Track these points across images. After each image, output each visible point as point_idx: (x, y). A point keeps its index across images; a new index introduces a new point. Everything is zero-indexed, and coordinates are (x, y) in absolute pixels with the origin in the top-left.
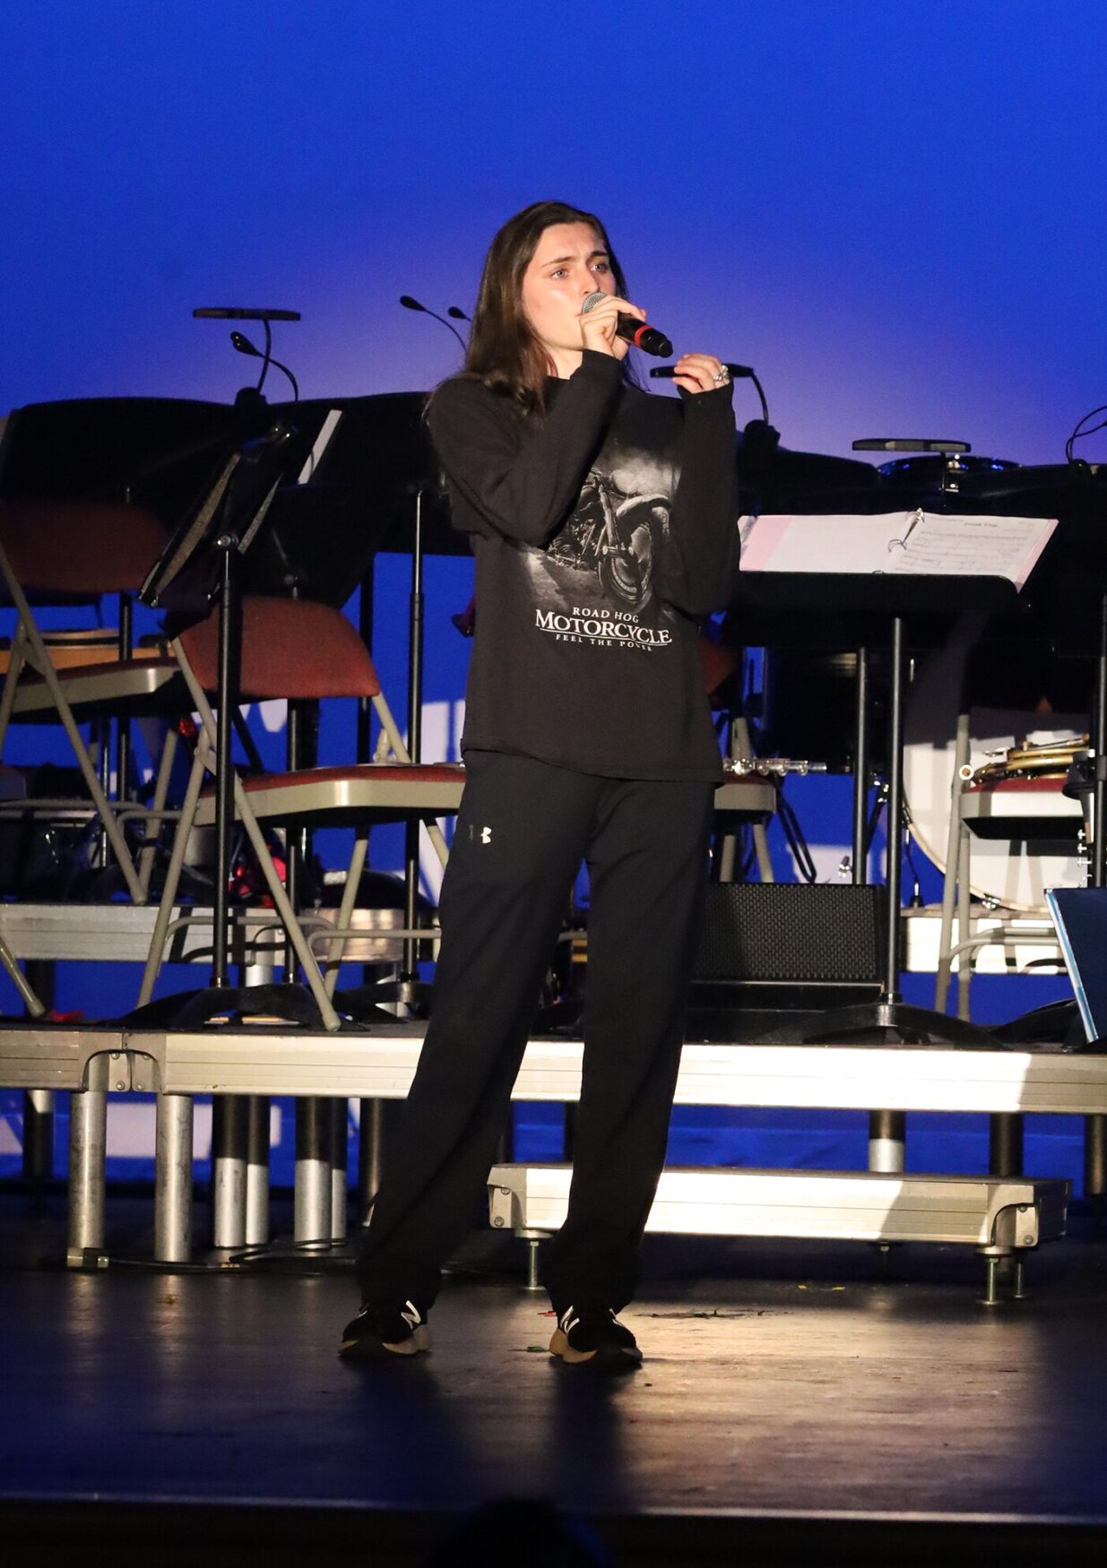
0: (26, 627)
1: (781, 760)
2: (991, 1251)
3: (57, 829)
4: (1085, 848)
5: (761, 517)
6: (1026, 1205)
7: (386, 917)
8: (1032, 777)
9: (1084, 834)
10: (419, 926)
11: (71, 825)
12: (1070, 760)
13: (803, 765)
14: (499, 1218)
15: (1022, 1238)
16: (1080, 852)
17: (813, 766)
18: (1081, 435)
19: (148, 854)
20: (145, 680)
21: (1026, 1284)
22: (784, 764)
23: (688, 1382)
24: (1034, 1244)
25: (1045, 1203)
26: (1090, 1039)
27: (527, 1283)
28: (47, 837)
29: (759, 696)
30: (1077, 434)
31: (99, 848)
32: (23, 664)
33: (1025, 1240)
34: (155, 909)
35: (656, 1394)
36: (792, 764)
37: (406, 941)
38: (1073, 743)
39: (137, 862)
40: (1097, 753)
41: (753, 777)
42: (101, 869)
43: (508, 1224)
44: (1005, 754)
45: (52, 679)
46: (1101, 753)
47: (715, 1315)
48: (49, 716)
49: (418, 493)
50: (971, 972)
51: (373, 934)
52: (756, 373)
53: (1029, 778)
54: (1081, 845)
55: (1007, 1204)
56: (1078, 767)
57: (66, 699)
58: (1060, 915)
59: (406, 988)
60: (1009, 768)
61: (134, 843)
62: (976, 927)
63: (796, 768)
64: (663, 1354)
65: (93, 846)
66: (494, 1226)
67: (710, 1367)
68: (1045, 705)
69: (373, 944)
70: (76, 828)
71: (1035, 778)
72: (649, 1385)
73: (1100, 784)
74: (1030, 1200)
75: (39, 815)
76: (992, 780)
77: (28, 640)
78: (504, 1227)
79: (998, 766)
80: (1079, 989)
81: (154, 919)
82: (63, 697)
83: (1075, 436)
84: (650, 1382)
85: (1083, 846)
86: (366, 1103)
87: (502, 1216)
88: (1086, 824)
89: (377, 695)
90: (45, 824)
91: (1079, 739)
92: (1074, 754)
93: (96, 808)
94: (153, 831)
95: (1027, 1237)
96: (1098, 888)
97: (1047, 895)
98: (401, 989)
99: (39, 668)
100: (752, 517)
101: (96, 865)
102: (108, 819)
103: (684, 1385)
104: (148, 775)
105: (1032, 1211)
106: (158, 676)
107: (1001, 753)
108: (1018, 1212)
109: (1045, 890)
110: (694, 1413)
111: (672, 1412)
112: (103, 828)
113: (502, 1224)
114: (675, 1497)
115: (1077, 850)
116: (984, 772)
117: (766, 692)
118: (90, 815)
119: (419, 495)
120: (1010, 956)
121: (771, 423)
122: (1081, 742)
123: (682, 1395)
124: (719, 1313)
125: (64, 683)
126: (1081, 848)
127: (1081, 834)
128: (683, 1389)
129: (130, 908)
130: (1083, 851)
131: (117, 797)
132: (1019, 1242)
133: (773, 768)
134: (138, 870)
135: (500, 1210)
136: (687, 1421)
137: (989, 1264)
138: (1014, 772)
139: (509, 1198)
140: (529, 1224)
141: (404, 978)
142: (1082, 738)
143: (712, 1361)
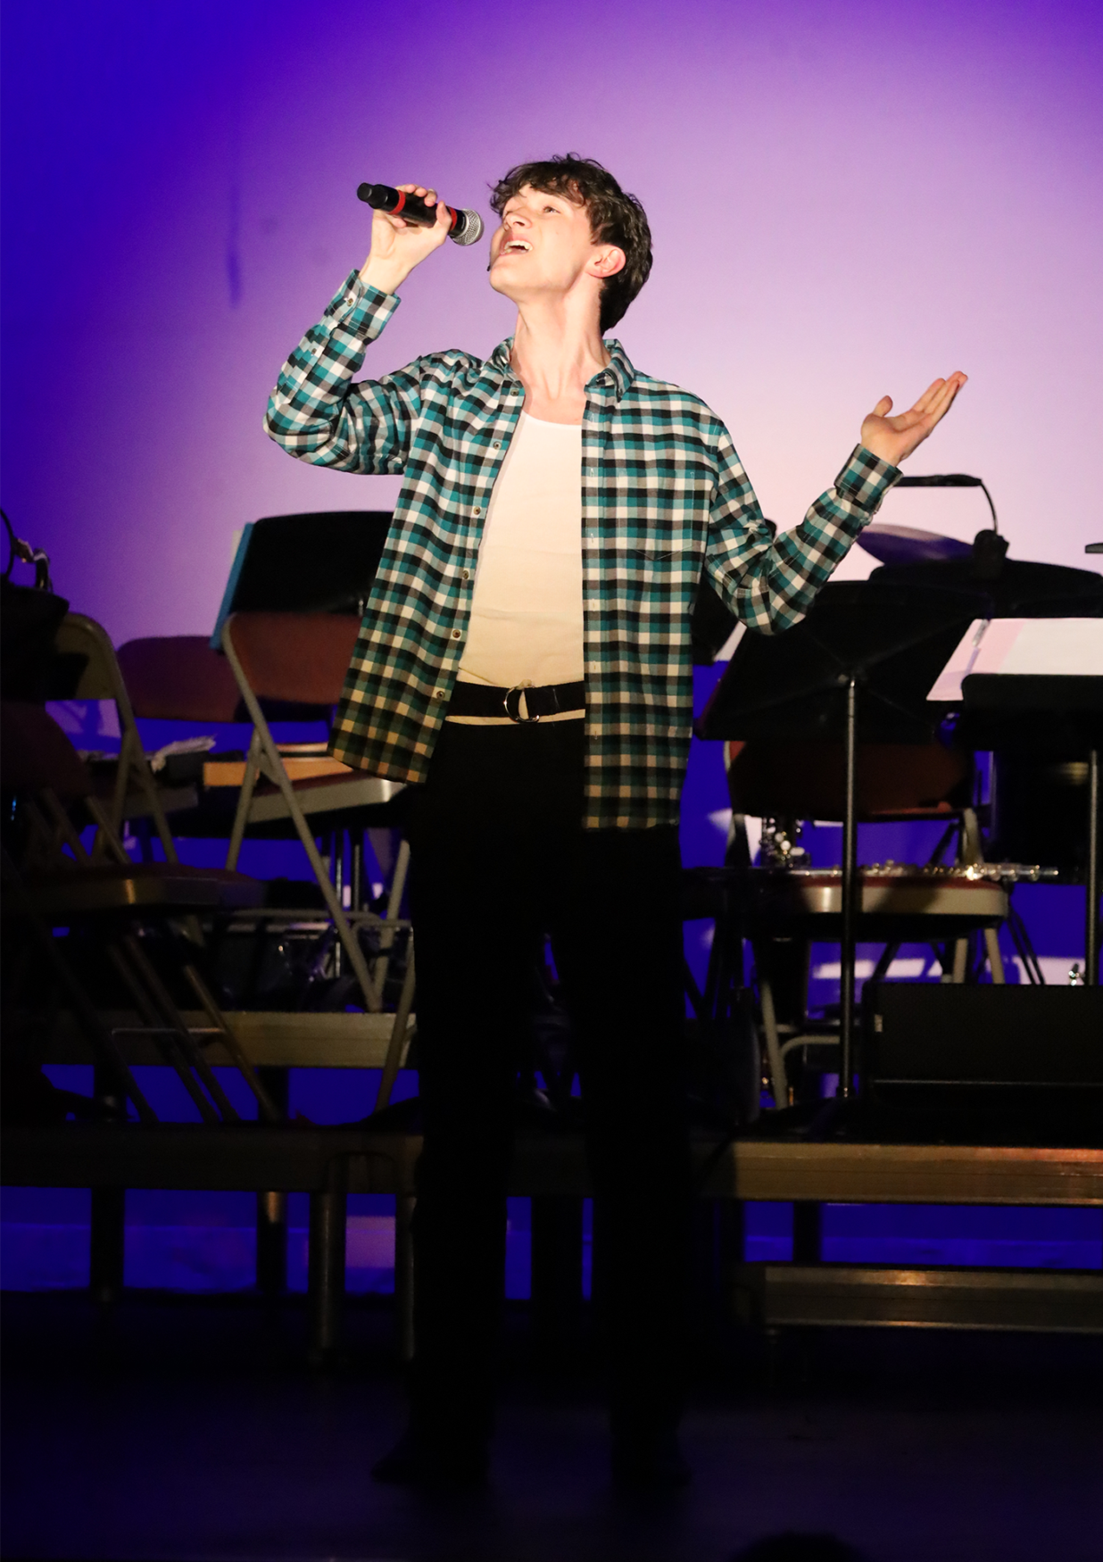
0: (261, 737)
1: (1013, 865)
3: (292, 942)
5: (995, 621)
11: (304, 937)
13: (1035, 870)
17: (1044, 871)
19: (382, 963)
20: (379, 790)
22: (1015, 869)
28: (281, 948)
29: (988, 807)
31: (333, 958)
32: (257, 776)
34: (392, 1016)
36: (1024, 869)
39: (372, 972)
41: (985, 882)
42: (334, 980)
45: (287, 789)
48: (285, 827)
52: (985, 482)
57: (301, 810)
61: (370, 954)
63: (1027, 873)
65: (327, 957)
70: (309, 940)
75: (271, 928)
77: (263, 751)
78: (743, 1324)
81: (390, 1026)
82: (298, 808)
90: (278, 938)
93: (330, 919)
94: (386, 941)
99: (274, 779)
100: (985, 621)
101: (330, 975)
102: (343, 928)
104: (378, 890)
112: (338, 938)
117: (994, 804)
118: (323, 926)
121: (1000, 532)
125: (299, 793)
129: (366, 1015)
131: (352, 907)
133: (1004, 873)
134: (373, 980)
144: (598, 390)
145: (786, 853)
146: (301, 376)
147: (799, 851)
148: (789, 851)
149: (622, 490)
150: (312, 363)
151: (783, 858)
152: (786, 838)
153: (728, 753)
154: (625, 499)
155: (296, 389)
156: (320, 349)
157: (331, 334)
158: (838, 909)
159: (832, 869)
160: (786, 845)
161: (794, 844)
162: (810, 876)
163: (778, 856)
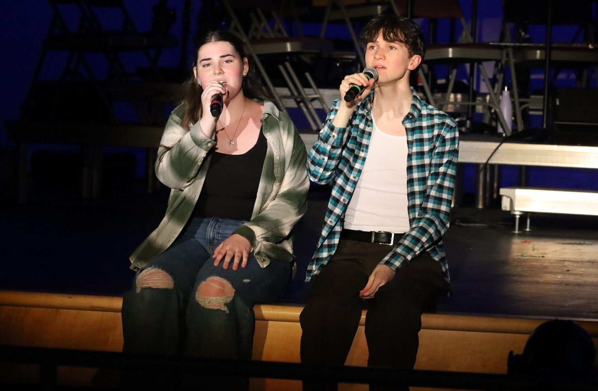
7: (459, 96)
10: (471, 101)
11: (347, 61)
14: (505, 207)
20: (377, 10)
23: (582, 270)
27: (514, 230)
35: (572, 274)
37: (468, 106)
43: (508, 209)
45: (343, 8)
47: (584, 244)
48: (342, 22)
51: (455, 103)
57: (349, 16)
59: (468, 122)
64: (570, 258)
66: (503, 210)
67: (589, 264)
69: (454, 106)
72: (568, 271)
75: (335, 56)
82: (347, 15)
84: (568, 269)
89: (462, 17)
90: (337, 60)
99: (338, 4)
103: (581, 271)
106: (381, 9)
110: (588, 282)
111: (580, 281)
113: (506, 209)
114: (591, 314)
123: (581, 275)
124: (585, 243)
125: (348, 10)
128: (581, 272)
135: (505, 205)
136: (586, 285)
139: (509, 199)
140: (516, 209)
141: (468, 119)
143: (589, 262)
144: (407, 121)
146: (321, 170)
147: (527, 36)
149: (415, 166)
150: (324, 164)
152: (523, 31)
154: (416, 170)
155: (319, 175)
156: (326, 158)
157: (329, 152)
158: (543, 58)
159: (540, 43)
160: (523, 34)
161: (526, 33)
163: (520, 37)
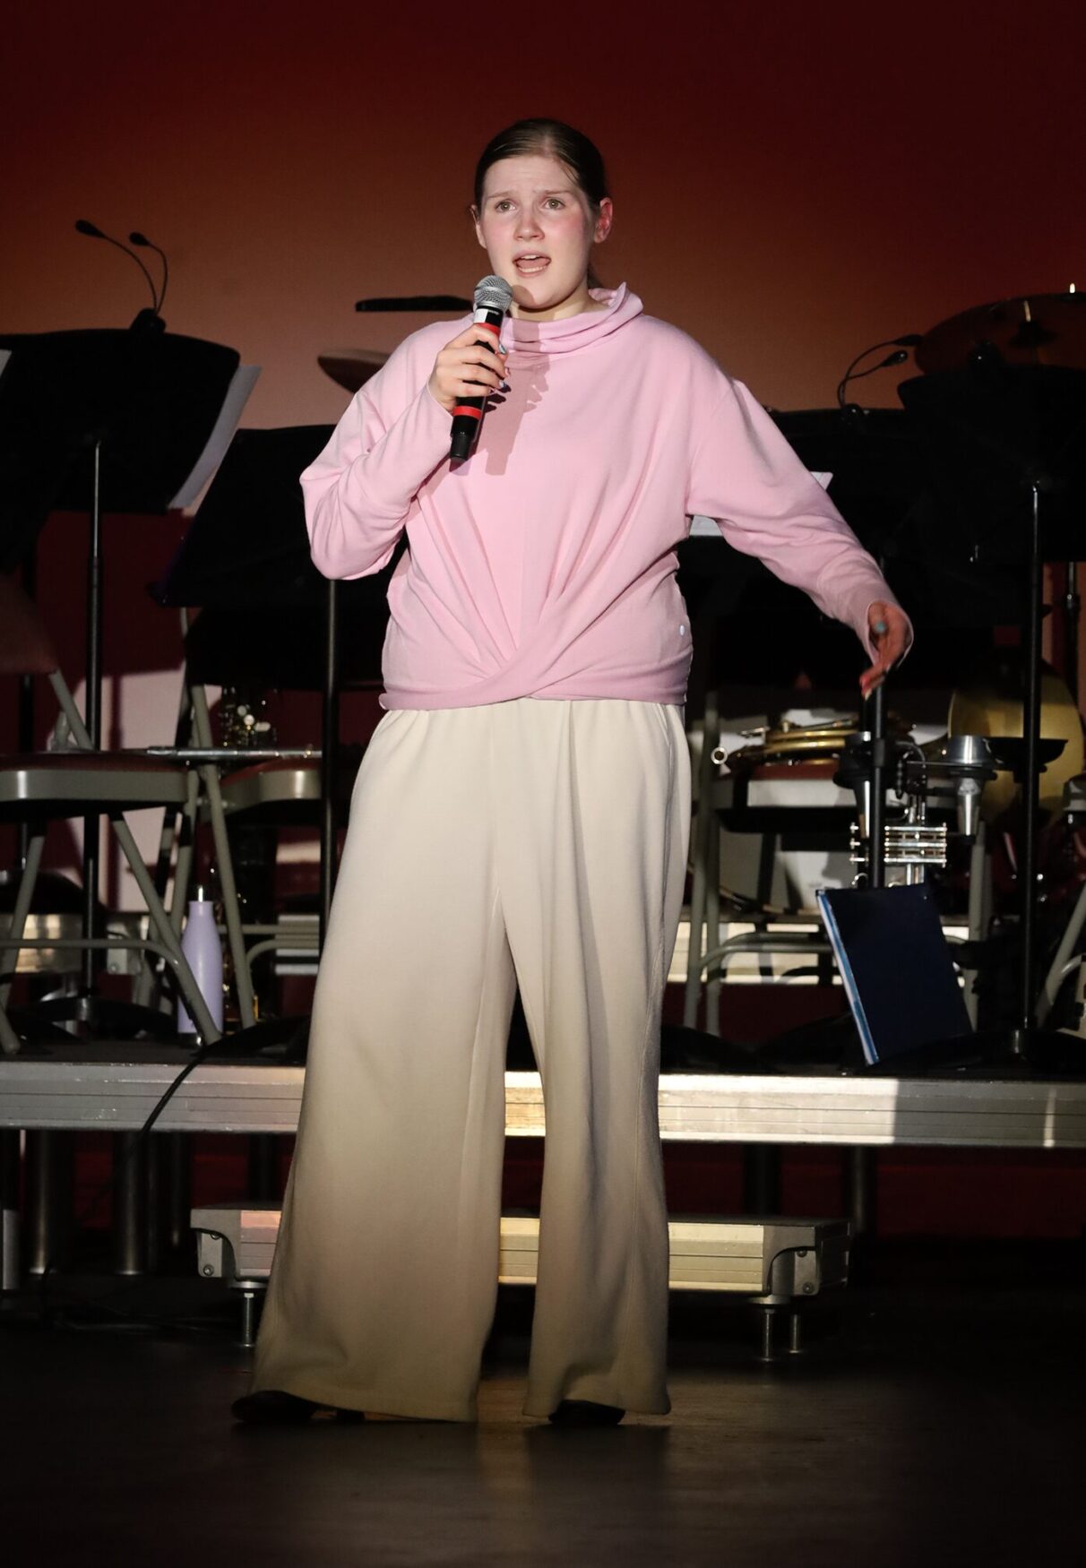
2: (768, 1300)
4: (858, 844)
6: (806, 1249)
7: (53, 923)
8: (793, 763)
9: (857, 828)
10: (90, 935)
12: (839, 743)
14: (208, 1266)
15: (802, 1286)
16: (853, 848)
18: (855, 377)
21: (802, 1337)
24: (815, 1293)
25: (826, 1248)
26: (870, 1061)
30: (851, 375)
33: (804, 1290)
37: (84, 951)
38: (840, 724)
40: (873, 736)
43: (218, 1273)
44: (764, 736)
46: (878, 735)
49: (96, 443)
50: (721, 984)
51: (41, 942)
53: (790, 763)
54: (853, 839)
55: (785, 1247)
56: (852, 752)
58: (833, 920)
59: (84, 1003)
60: (767, 751)
62: (727, 930)
66: (203, 1275)
68: (803, 682)
69: (39, 954)
71: (800, 765)
73: (878, 771)
74: (811, 1243)
76: (749, 766)
78: (213, 1275)
79: (754, 748)
80: (856, 1004)
83: (847, 378)
85: (856, 841)
86: (33, 1134)
87: (212, 1264)
88: (861, 817)
89: (55, 672)
91: (847, 720)
92: (846, 738)
95: (806, 1285)
96: (875, 889)
97: (819, 898)
98: (81, 1005)
105: (811, 1255)
107: (759, 735)
108: (797, 1258)
109: (817, 892)
113: (212, 1273)
115: (850, 846)
116: (739, 755)
119: (98, 445)
120: (765, 964)
122: (850, 723)
126: (854, 844)
127: (854, 828)
130: (856, 847)
132: (798, 1290)
135: (210, 1255)
137: (766, 1314)
138: (772, 757)
139: (219, 1242)
140: (243, 1272)
141: (83, 993)
142: (850, 718)
145: (249, 728)
147: (264, 727)
148: (252, 726)
151: (247, 734)
152: (249, 712)
153: (184, 619)
158: (313, 794)
159: (304, 749)
160: (249, 720)
161: (258, 719)
162: (279, 757)
163: (240, 732)
